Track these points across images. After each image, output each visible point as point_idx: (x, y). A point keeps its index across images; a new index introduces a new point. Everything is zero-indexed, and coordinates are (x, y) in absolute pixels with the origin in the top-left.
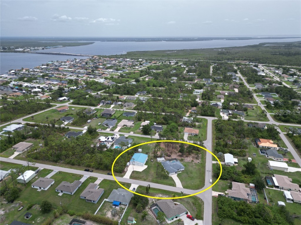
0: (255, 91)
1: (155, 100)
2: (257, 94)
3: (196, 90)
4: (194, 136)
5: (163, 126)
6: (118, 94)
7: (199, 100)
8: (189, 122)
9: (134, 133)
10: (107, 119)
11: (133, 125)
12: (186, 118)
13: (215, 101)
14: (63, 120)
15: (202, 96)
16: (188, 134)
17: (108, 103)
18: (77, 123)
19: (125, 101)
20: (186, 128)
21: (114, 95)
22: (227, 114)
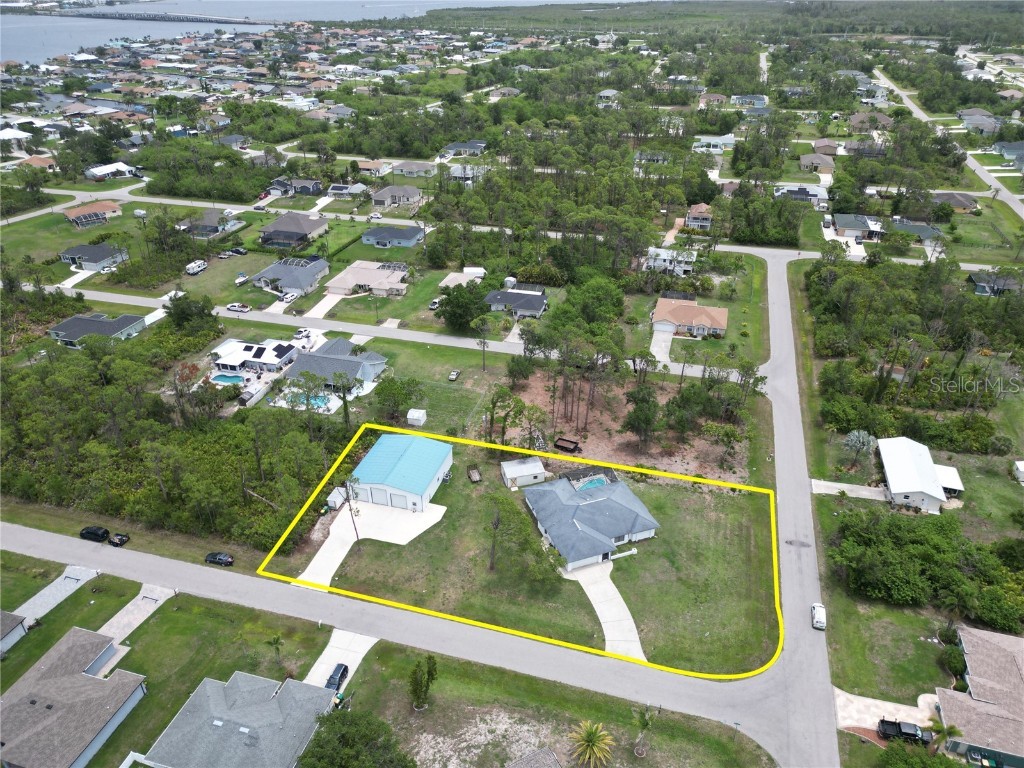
0: (969, 141)
1: (519, 178)
2: (979, 152)
3: (705, 139)
4: (704, 338)
5: (548, 290)
6: (361, 153)
7: (721, 175)
8: (679, 270)
9: (402, 326)
10: (281, 259)
11: (404, 286)
12: (665, 254)
13: (794, 180)
14: (74, 261)
15: (734, 161)
16: (672, 329)
17: (304, 191)
18: (137, 273)
19: (384, 182)
20: (661, 301)
21: (339, 157)
22: (859, 233)
